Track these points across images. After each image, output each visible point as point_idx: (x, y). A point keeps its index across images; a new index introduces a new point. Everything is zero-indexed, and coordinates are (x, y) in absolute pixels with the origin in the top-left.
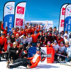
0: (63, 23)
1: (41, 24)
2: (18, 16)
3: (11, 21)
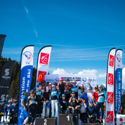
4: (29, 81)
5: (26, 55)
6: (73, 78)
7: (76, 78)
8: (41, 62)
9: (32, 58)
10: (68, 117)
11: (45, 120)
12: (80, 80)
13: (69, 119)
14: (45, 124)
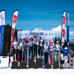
1: (42, 34)
5: (1, 17)
6: (38, 33)
7: (40, 33)
8: (13, 22)
10: (35, 60)
11: (19, 63)
12: (43, 35)
13: (35, 62)
14: (19, 65)
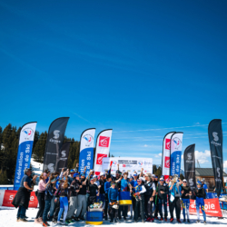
0: (168, 161)
1: (135, 162)
2: (100, 150)
3: (89, 158)
4: (89, 164)
7: (132, 161)
9: (93, 141)
